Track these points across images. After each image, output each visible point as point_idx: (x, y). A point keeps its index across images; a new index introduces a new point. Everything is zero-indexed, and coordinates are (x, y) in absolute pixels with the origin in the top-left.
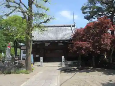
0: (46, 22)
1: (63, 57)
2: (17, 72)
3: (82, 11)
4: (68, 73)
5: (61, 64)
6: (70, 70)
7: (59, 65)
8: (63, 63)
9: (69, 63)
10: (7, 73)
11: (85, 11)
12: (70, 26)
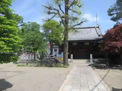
0: (80, 24)
1: (91, 55)
2: (57, 66)
3: (108, 13)
4: (101, 69)
5: (89, 61)
6: (101, 66)
7: (87, 62)
8: (91, 60)
9: (95, 61)
10: (49, 67)
11: (112, 13)
12: (95, 28)
